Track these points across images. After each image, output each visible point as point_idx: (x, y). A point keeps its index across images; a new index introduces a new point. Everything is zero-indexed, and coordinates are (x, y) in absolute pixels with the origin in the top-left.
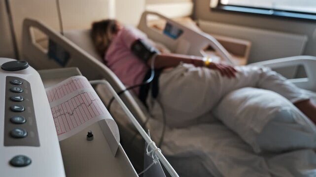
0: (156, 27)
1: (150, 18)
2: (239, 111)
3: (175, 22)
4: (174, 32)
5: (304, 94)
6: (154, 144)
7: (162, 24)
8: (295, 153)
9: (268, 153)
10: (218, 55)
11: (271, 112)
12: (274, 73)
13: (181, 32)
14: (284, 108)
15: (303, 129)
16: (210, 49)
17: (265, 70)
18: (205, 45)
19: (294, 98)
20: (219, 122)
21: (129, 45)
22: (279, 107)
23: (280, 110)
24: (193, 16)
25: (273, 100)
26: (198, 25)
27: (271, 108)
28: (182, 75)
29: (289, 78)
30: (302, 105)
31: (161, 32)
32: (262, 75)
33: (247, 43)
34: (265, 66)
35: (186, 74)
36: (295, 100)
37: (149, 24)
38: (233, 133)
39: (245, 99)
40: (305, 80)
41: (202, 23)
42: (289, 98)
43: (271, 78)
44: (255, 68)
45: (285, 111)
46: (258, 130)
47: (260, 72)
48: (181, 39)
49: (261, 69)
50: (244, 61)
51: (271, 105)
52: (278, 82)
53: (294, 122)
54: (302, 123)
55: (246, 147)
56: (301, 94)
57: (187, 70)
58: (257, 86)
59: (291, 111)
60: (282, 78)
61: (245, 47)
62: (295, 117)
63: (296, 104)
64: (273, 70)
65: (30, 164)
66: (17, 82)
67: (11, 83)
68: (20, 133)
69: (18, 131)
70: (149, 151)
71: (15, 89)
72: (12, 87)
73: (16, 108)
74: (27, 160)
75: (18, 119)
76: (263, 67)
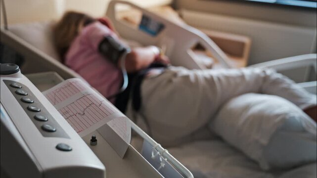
0: (126, 19)
1: (120, 7)
2: (241, 121)
3: (151, 13)
4: (153, 27)
6: (160, 146)
7: (137, 17)
9: (276, 170)
10: (209, 56)
11: (278, 119)
12: (279, 76)
13: (161, 26)
14: (292, 114)
16: (199, 47)
17: (269, 72)
18: (193, 43)
19: (303, 104)
21: (95, 45)
22: (286, 114)
23: (287, 117)
24: (175, 5)
25: (280, 106)
26: (181, 16)
27: (278, 116)
28: (170, 81)
29: (297, 81)
30: (312, 111)
31: (135, 27)
32: (266, 78)
33: (246, 40)
34: (269, 67)
35: (175, 80)
36: (304, 107)
37: (119, 16)
38: (235, 150)
39: (247, 107)
41: (186, 14)
42: (298, 104)
43: (276, 82)
44: (257, 70)
45: (294, 117)
46: (264, 141)
47: (263, 75)
49: (264, 72)
50: (242, 62)
51: (278, 111)
52: (284, 86)
53: (304, 131)
55: (252, 164)
57: (175, 75)
58: (261, 91)
59: (301, 118)
60: (288, 81)
61: (242, 45)
62: (304, 125)
64: (278, 72)
65: (71, 150)
66: (16, 86)
67: (11, 86)
68: (51, 128)
69: (47, 126)
70: (154, 155)
71: (20, 91)
72: (15, 90)
73: (32, 108)
74: (69, 147)
75: (41, 117)
76: (267, 69)
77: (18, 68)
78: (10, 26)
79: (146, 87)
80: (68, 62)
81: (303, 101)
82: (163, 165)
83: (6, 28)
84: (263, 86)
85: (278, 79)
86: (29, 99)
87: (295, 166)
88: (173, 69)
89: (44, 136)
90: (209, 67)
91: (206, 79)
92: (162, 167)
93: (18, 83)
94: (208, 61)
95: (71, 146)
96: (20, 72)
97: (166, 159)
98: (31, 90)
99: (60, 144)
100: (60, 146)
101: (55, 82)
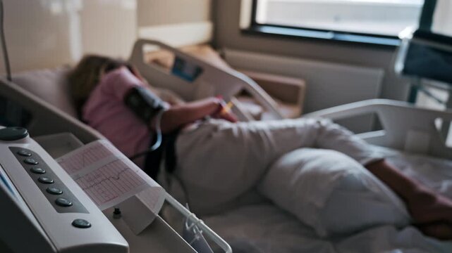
0: (156, 62)
1: (147, 48)
2: (293, 182)
3: (187, 55)
4: (189, 71)
5: (376, 152)
6: (194, 216)
7: (169, 59)
8: (371, 233)
9: (336, 236)
10: (258, 103)
11: (334, 178)
12: (336, 127)
13: (199, 70)
14: (350, 171)
15: (378, 198)
16: (245, 94)
17: (324, 122)
18: (237, 89)
19: (363, 158)
20: (269, 202)
22: (343, 171)
23: (345, 175)
24: (215, 43)
25: (336, 162)
26: (223, 57)
27: (334, 173)
28: (210, 136)
29: (356, 132)
30: (375, 167)
31: (168, 72)
32: (321, 130)
33: (299, 83)
34: (324, 117)
35: (215, 135)
36: (365, 161)
37: (147, 59)
39: (300, 164)
40: (380, 133)
41: (229, 53)
42: (358, 159)
43: (333, 134)
44: (310, 121)
45: (352, 175)
46: (320, 203)
47: (317, 126)
48: (201, 82)
49: (319, 122)
50: (296, 110)
51: (335, 168)
52: (342, 138)
54: (375, 190)
55: (307, 231)
56: (372, 152)
57: (215, 128)
58: (316, 145)
59: (361, 175)
60: (346, 132)
61: (296, 89)
62: (364, 182)
63: (368, 166)
64: (335, 121)
65: (90, 226)
66: (25, 153)
67: (19, 154)
68: (66, 202)
69: (62, 200)
70: (189, 226)
71: (29, 160)
72: (23, 158)
73: (45, 179)
74: (87, 223)
75: (55, 190)
76: (321, 119)
77: (26, 132)
78: (13, 76)
79: (181, 144)
80: (86, 117)
81: (364, 154)
82: (198, 237)
83: (9, 79)
84: (318, 139)
85: (335, 130)
86: (40, 169)
87: (357, 231)
88: (213, 122)
89: (59, 211)
90: (258, 118)
91: (251, 132)
92: (196, 240)
93: (26, 150)
94: (256, 109)
95: (90, 222)
96: (28, 136)
97: (201, 232)
98: (43, 158)
99: (78, 220)
100: (77, 223)
101: (70, 147)
